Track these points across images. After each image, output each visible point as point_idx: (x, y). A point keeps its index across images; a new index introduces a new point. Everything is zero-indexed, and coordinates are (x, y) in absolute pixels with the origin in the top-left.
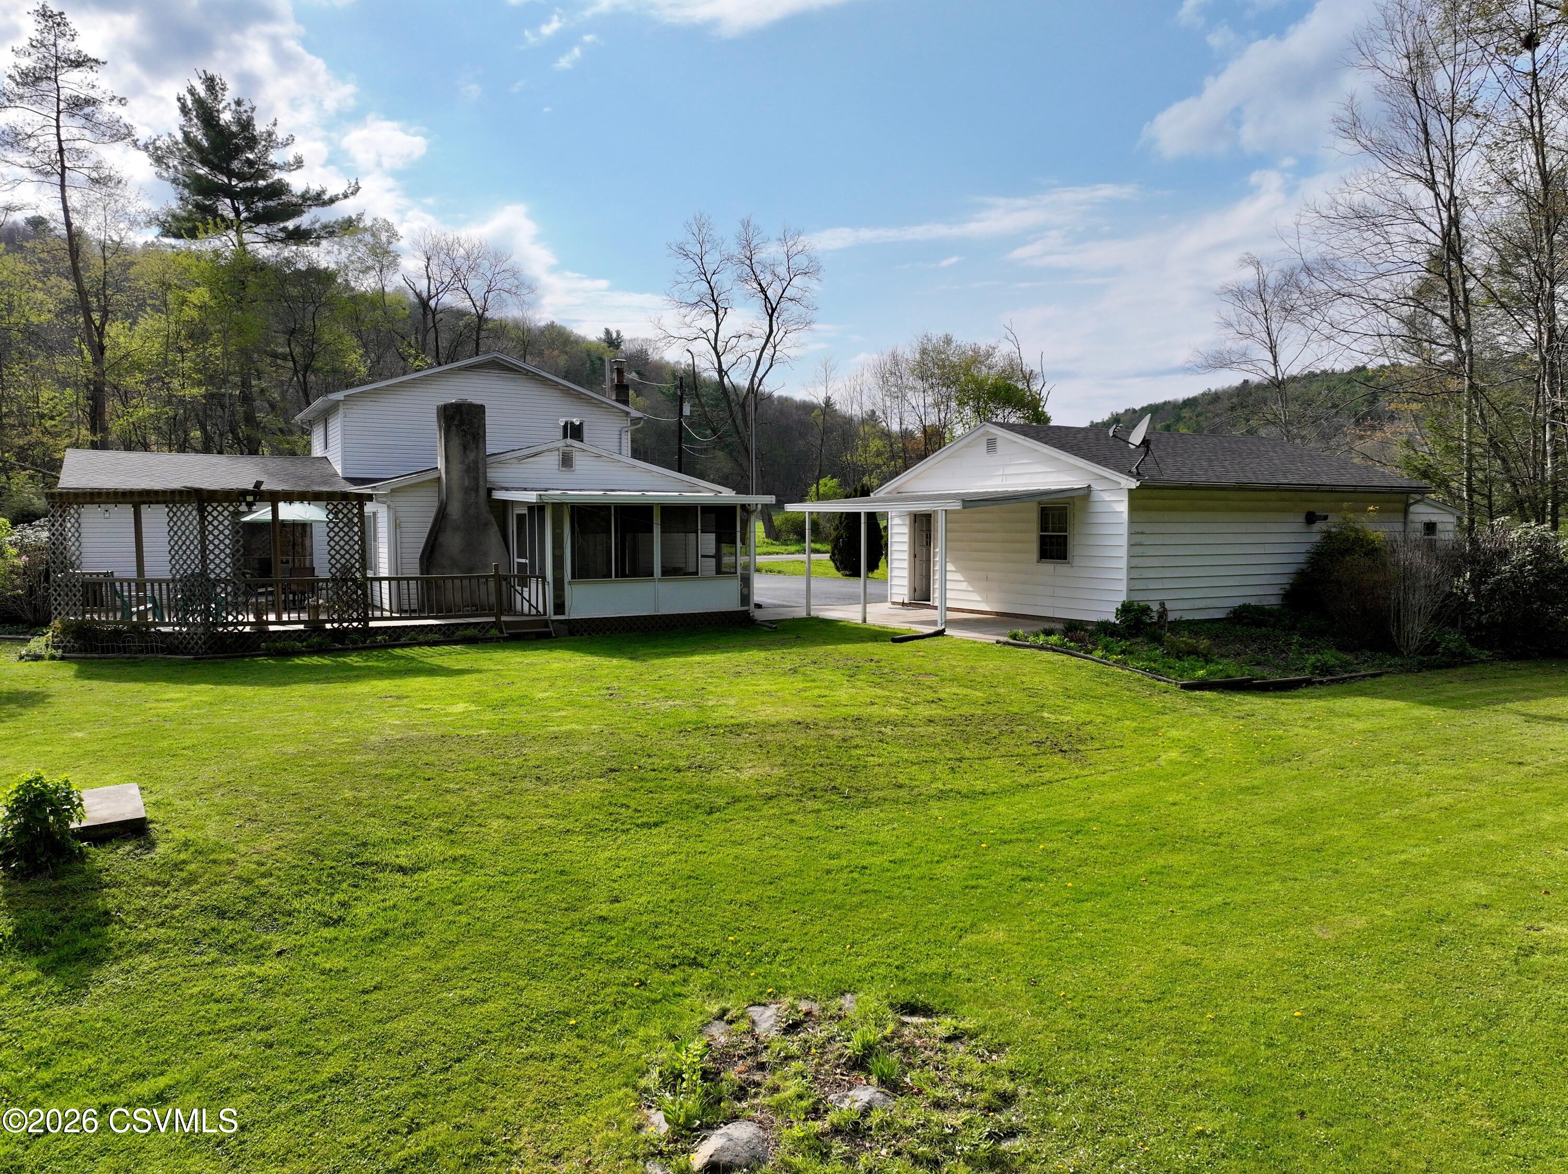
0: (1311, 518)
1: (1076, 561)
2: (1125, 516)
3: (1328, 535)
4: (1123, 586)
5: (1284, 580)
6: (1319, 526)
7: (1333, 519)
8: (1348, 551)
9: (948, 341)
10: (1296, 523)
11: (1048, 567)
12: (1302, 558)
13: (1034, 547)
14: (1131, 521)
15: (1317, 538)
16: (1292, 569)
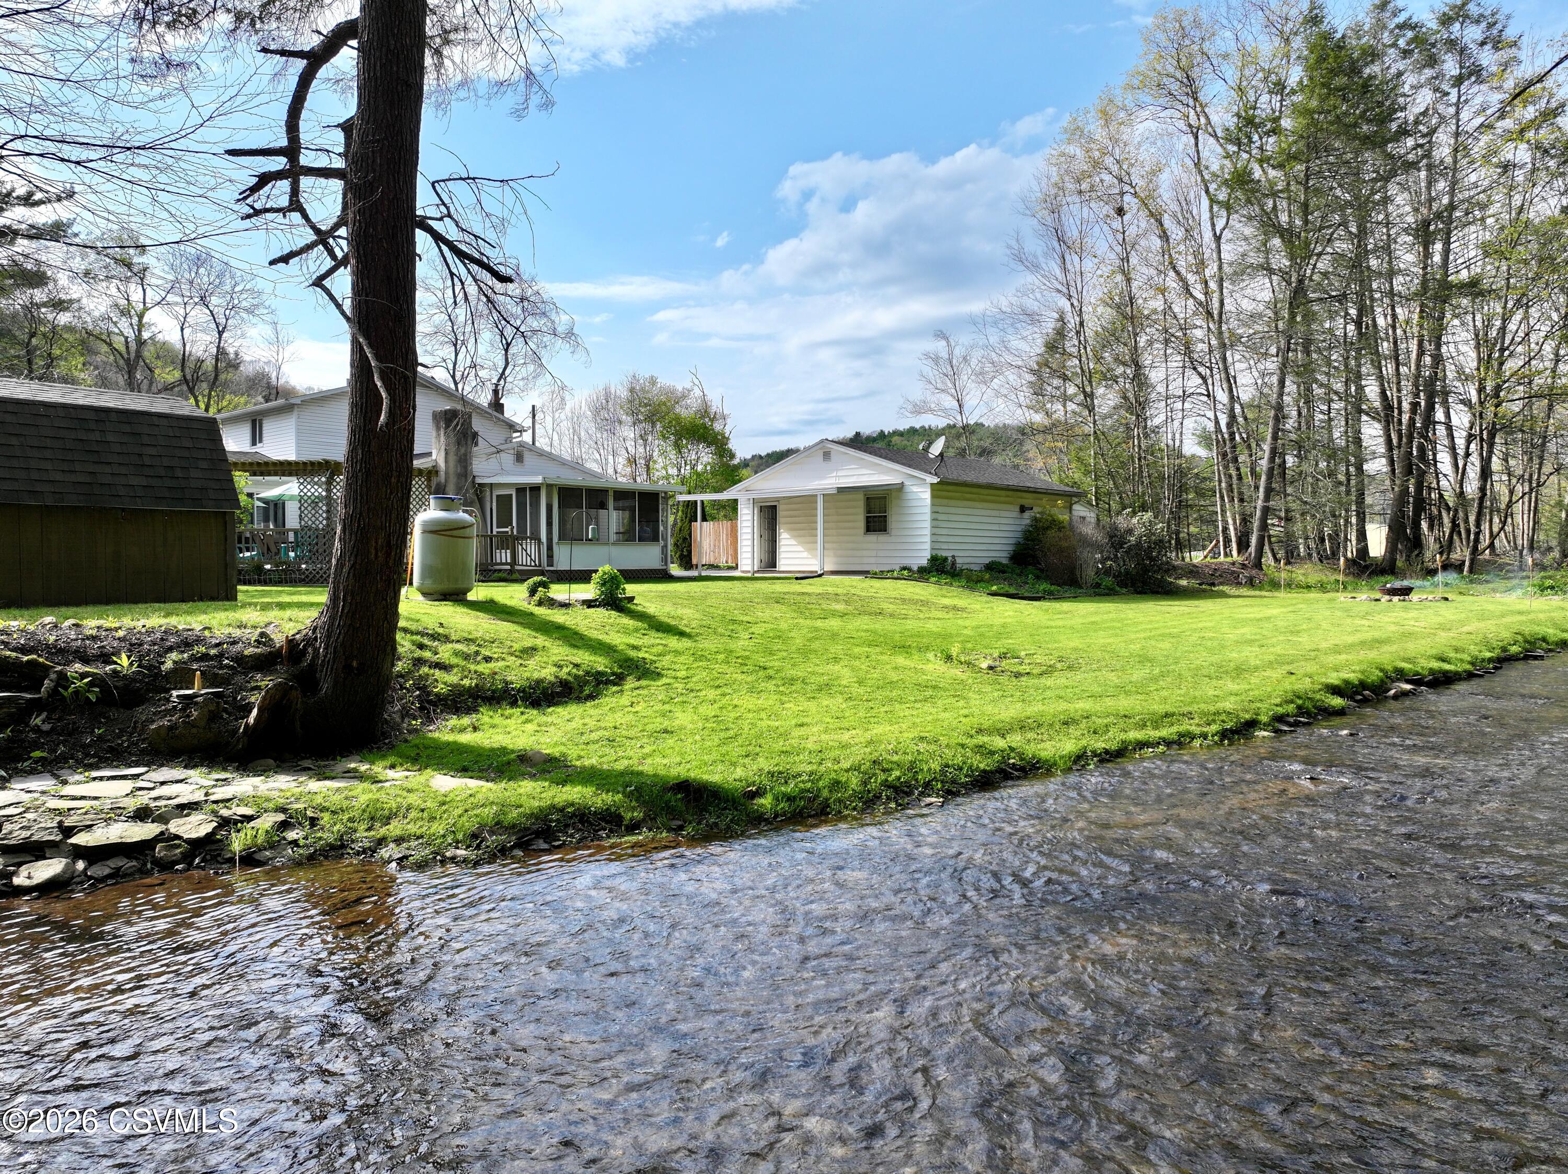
0: (1023, 509)
1: (893, 532)
2: (929, 501)
3: (1035, 519)
4: (927, 546)
5: (1011, 548)
6: (1027, 514)
7: (1036, 509)
8: (1048, 528)
9: (653, 381)
10: (1015, 513)
11: (873, 537)
12: (1019, 535)
13: (861, 524)
14: (933, 505)
15: (1028, 522)
16: (1013, 541)
